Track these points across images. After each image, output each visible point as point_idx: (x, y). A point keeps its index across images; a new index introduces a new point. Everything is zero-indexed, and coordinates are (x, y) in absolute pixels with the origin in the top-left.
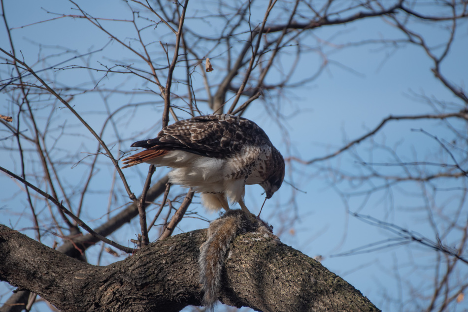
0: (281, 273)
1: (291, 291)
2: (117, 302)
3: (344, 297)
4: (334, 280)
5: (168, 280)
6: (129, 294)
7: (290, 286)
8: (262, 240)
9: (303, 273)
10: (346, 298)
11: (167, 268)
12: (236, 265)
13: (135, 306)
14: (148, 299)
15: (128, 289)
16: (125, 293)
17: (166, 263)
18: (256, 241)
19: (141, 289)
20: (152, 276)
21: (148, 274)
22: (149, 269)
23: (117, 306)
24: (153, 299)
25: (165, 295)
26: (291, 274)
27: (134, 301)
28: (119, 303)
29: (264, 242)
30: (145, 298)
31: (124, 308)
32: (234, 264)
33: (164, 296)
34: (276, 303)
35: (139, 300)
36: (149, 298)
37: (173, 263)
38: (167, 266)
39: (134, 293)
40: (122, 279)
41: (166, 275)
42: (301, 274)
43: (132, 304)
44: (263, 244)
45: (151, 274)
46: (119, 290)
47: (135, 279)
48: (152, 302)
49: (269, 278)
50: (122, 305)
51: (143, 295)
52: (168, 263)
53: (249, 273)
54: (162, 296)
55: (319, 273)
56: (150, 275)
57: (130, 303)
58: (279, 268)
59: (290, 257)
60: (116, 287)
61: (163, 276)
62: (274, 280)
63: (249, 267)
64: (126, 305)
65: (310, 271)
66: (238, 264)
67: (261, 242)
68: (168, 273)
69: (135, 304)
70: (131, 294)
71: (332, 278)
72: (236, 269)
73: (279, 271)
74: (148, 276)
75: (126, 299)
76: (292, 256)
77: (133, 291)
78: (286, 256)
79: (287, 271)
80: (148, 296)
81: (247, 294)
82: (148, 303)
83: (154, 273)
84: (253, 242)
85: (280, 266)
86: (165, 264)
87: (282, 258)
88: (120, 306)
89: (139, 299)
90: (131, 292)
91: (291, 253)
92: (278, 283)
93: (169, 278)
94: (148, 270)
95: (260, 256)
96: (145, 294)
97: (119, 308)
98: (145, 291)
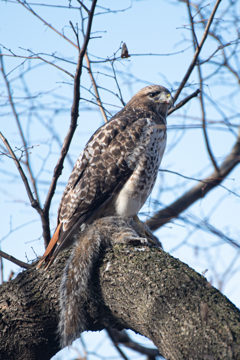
0: (157, 287)
1: (163, 308)
2: (4, 326)
3: (216, 314)
4: (211, 296)
5: (52, 298)
6: (15, 316)
7: (163, 302)
8: (145, 250)
9: (179, 288)
10: (218, 315)
11: (51, 284)
12: (112, 279)
13: (22, 330)
14: (34, 322)
15: (14, 310)
16: (12, 314)
17: (51, 278)
18: (138, 251)
19: (27, 309)
20: (37, 294)
21: (33, 292)
22: (34, 285)
23: (5, 331)
24: (39, 322)
25: (51, 316)
26: (167, 289)
27: (21, 324)
28: (6, 327)
29: (147, 252)
30: (31, 320)
31: (12, 332)
32: (111, 277)
33: (51, 318)
34: (148, 322)
35: (26, 323)
36: (36, 320)
37: (56, 278)
38: (51, 281)
39: (21, 315)
40: (9, 299)
41: (50, 292)
42: (177, 289)
43: (19, 327)
44: (145, 254)
45: (37, 292)
46: (6, 311)
47: (21, 298)
48: (39, 325)
49: (144, 292)
50: (10, 328)
51: (29, 317)
52: (52, 279)
53: (124, 288)
54: (49, 318)
55: (197, 288)
56: (35, 293)
57: (17, 327)
58: (155, 282)
59: (170, 269)
60: (3, 308)
61: (47, 294)
62: (148, 296)
63: (125, 281)
64: (13, 329)
65: (188, 286)
66: (114, 277)
67: (144, 252)
68: (52, 290)
69: (22, 327)
70: (17, 316)
71: (210, 294)
72: (112, 283)
73: (154, 285)
74: (34, 295)
75: (13, 322)
76: (173, 268)
77: (19, 313)
78: (167, 267)
79: (162, 285)
80: (34, 318)
81: (122, 312)
82: (35, 327)
83: (39, 291)
84: (135, 252)
85: (157, 279)
86: (49, 279)
87: (161, 271)
88: (7, 330)
89: (26, 321)
90: (17, 313)
91: (172, 265)
92: (152, 299)
93: (53, 296)
94: (33, 287)
95: (138, 268)
96: (31, 316)
97: (6, 332)
98: (31, 312)
